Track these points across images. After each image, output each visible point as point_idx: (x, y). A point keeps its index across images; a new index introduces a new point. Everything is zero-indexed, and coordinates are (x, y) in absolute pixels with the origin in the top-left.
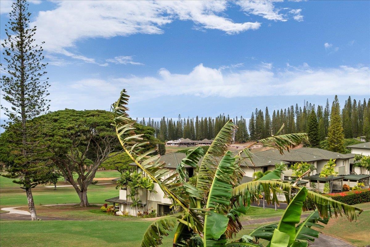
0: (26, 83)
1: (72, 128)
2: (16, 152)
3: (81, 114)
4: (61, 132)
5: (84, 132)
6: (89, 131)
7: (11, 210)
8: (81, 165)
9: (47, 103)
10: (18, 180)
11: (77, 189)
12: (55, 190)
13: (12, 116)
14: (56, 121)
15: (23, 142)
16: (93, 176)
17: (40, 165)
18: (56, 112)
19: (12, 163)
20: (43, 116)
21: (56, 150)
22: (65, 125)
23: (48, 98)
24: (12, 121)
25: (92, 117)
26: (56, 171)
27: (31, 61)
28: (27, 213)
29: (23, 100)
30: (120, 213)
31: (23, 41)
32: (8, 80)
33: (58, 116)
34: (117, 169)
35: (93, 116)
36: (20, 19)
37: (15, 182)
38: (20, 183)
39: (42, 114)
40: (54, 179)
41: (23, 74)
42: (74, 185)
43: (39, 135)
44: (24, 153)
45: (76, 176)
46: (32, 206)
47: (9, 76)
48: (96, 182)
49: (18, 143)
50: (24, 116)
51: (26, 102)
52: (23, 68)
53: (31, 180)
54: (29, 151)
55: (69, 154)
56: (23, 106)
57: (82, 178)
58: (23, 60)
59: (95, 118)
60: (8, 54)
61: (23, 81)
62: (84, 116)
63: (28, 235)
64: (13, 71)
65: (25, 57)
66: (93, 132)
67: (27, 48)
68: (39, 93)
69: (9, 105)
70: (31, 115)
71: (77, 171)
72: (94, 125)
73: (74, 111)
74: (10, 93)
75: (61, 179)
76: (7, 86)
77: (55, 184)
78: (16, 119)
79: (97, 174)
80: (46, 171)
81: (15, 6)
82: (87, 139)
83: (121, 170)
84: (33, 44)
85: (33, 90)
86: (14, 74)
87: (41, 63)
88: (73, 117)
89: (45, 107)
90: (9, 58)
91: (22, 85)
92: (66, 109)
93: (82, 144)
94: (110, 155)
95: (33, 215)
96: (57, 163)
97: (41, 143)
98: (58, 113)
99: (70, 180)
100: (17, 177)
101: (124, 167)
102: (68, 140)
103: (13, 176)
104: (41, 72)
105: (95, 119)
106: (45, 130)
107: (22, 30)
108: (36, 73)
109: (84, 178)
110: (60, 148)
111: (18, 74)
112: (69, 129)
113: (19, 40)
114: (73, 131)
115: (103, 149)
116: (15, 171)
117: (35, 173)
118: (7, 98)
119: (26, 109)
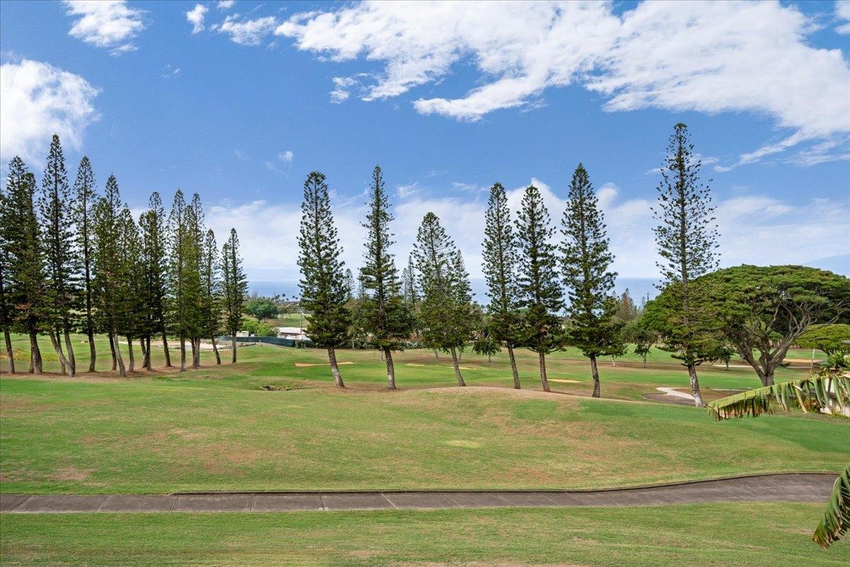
0: (688, 234)
1: (751, 290)
2: (674, 320)
3: (764, 271)
4: (734, 296)
5: (769, 295)
6: (776, 294)
7: (670, 391)
8: (765, 339)
9: (716, 258)
10: (678, 354)
11: (759, 372)
12: (727, 370)
13: (670, 274)
14: (728, 280)
15: (685, 307)
16: (783, 356)
17: (707, 338)
18: (728, 269)
19: (670, 333)
20: (710, 275)
21: (729, 318)
22: (741, 286)
23: (718, 251)
24: (669, 281)
25: (781, 275)
26: (728, 345)
27: (694, 205)
28: (689, 396)
29: (683, 255)
30: (827, 410)
31: (683, 181)
32: (665, 230)
33: (731, 274)
34: (821, 347)
35: (783, 273)
36: (680, 153)
37: (673, 356)
38: (679, 358)
39: (709, 271)
40: (725, 356)
41: (683, 223)
42: (755, 366)
43: (705, 298)
44: (686, 323)
45: (757, 354)
46: (696, 389)
47: (666, 226)
48: (788, 364)
49: (677, 308)
50: (685, 275)
51: (688, 257)
52: (683, 215)
53: (695, 355)
54: (692, 318)
55: (748, 324)
56: (684, 262)
57: (766, 357)
58: (684, 205)
59: (785, 276)
60: (665, 199)
61: (683, 231)
62: (769, 273)
63: (692, 424)
64: (670, 219)
65: (687, 201)
66: (783, 296)
67: (689, 189)
68: (705, 244)
69: (665, 262)
70: (694, 273)
71: (758, 347)
72: (784, 287)
73: (754, 267)
74: (667, 246)
75: (736, 356)
76: (664, 239)
77: (727, 362)
78: (675, 279)
79: (789, 353)
80: (715, 345)
81: (673, 139)
82: (774, 305)
83: (829, 350)
84: (696, 183)
85: (698, 242)
86: (672, 223)
87: (707, 206)
88: (752, 276)
89: (713, 263)
90: (666, 203)
91: (683, 236)
92: (743, 265)
93: (765, 312)
94: (809, 327)
95: (697, 400)
96: (730, 335)
97: (708, 309)
98: (730, 271)
99: (748, 359)
100: (676, 350)
101: (833, 345)
102: (746, 306)
103: (672, 349)
104: (707, 218)
105: (786, 278)
106: (713, 293)
107: (681, 167)
108: (701, 220)
109: (770, 358)
110: (735, 316)
111: (677, 222)
112: (746, 292)
113: (679, 180)
114: (753, 295)
115: (799, 319)
116: (674, 343)
117: (700, 346)
118: (664, 254)
119: (688, 266)
